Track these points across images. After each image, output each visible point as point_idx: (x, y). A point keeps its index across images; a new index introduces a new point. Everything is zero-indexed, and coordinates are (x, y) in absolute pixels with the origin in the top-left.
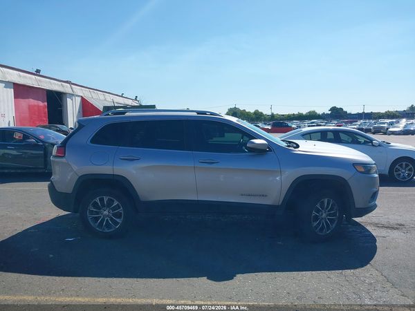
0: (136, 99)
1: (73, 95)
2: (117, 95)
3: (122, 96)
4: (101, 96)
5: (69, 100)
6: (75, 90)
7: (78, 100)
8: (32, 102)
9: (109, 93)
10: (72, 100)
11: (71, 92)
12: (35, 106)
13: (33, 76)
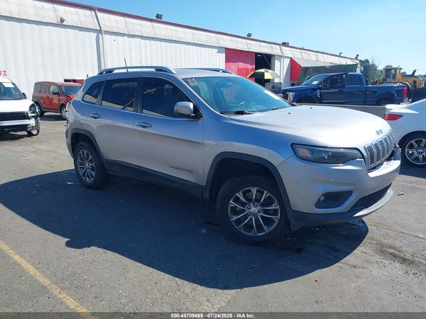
0: (356, 58)
1: (281, 56)
2: (333, 55)
3: (339, 56)
4: (313, 56)
5: (277, 62)
6: (284, 51)
7: (287, 62)
8: (242, 65)
9: (323, 53)
10: (280, 61)
11: (280, 54)
12: (243, 69)
13: (244, 40)
